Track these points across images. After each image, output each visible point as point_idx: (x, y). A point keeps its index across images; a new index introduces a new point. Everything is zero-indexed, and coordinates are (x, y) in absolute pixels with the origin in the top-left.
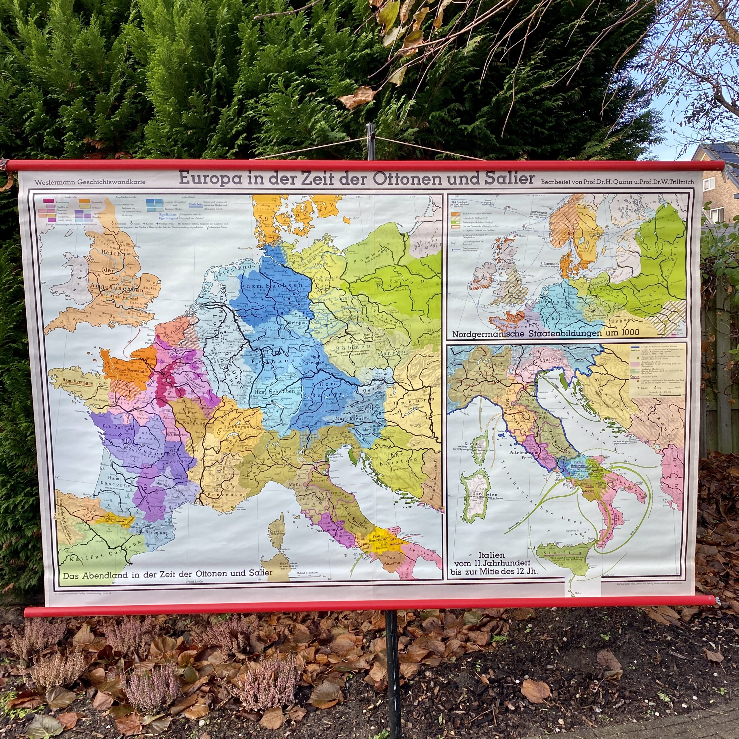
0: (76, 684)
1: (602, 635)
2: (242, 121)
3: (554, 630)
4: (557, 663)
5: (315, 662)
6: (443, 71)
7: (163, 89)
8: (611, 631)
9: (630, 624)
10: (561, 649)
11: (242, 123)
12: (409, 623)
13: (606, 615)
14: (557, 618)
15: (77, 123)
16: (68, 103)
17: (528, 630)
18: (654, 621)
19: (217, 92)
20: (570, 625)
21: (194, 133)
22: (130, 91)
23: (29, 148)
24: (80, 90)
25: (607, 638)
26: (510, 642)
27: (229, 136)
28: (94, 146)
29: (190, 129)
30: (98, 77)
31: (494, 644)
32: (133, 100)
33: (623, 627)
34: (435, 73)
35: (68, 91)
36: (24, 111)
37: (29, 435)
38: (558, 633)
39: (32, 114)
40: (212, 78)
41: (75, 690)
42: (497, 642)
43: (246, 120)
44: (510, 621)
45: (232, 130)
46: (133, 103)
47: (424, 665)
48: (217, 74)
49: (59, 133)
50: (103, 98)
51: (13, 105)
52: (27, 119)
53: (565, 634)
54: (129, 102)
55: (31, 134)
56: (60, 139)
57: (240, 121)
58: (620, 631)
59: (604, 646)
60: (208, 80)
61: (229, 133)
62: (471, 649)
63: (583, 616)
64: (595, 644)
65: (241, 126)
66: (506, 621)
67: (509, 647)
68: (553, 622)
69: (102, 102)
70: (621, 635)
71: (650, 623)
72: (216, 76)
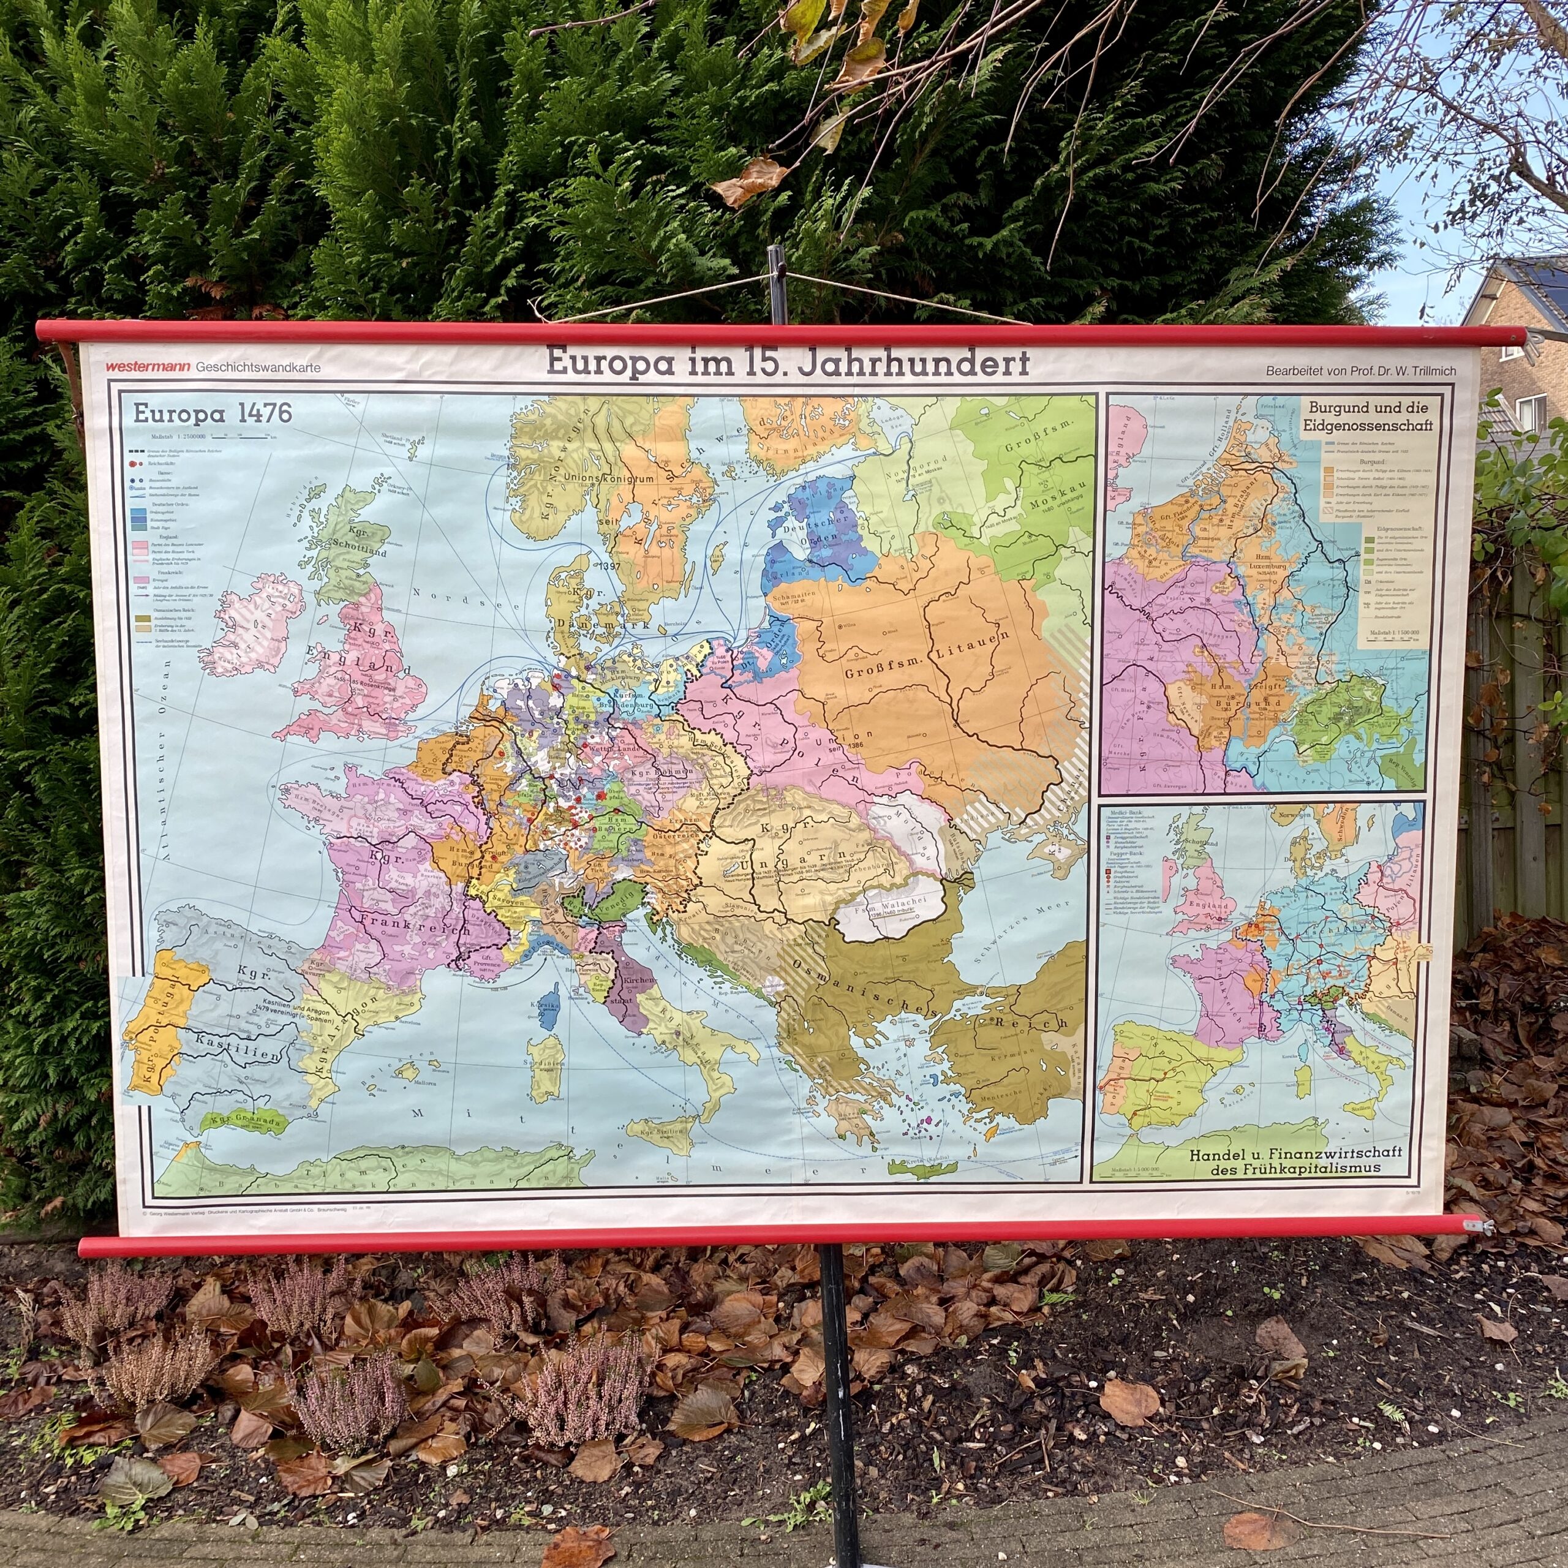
0: (195, 1397)
1: (1266, 1290)
2: (516, 239)
3: (1169, 1279)
4: (1174, 1347)
5: (680, 1349)
6: (928, 125)
7: (350, 174)
8: (1284, 1281)
9: (1325, 1267)
10: (1182, 1318)
11: (516, 244)
12: (873, 1270)
13: (1276, 1248)
14: (1176, 1257)
15: (171, 245)
16: (152, 205)
17: (1116, 1281)
18: (1375, 1262)
19: (463, 177)
20: (1202, 1270)
21: (415, 265)
22: (280, 178)
23: (73, 300)
24: (174, 178)
25: (1277, 1296)
26: (1078, 1305)
27: (488, 269)
28: (208, 294)
29: (406, 255)
30: (213, 150)
31: (1046, 1310)
32: (286, 197)
33: (1311, 1274)
34: (913, 131)
35: (152, 179)
36: (61, 222)
37: (89, 895)
38: (1177, 1287)
39: (78, 228)
40: (450, 149)
41: (195, 1407)
42: (1053, 1305)
43: (523, 235)
44: (1079, 1263)
45: (494, 257)
46: (288, 202)
47: (903, 1352)
48: (462, 139)
49: (134, 267)
50: (225, 193)
51: (37, 211)
52: (66, 240)
53: (1192, 1288)
54: (279, 200)
55: (77, 269)
56: (137, 280)
57: (510, 239)
58: (1304, 1282)
59: (1270, 1310)
60: (442, 153)
61: (488, 263)
62: (999, 1319)
63: (1229, 1252)
64: (1253, 1307)
65: (512, 249)
66: (1071, 1263)
67: (1077, 1316)
68: (1167, 1264)
69: (223, 202)
70: (1306, 1288)
71: (1366, 1264)
72: (460, 144)
